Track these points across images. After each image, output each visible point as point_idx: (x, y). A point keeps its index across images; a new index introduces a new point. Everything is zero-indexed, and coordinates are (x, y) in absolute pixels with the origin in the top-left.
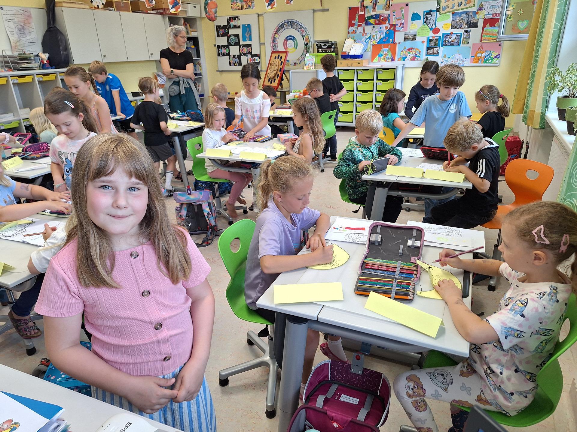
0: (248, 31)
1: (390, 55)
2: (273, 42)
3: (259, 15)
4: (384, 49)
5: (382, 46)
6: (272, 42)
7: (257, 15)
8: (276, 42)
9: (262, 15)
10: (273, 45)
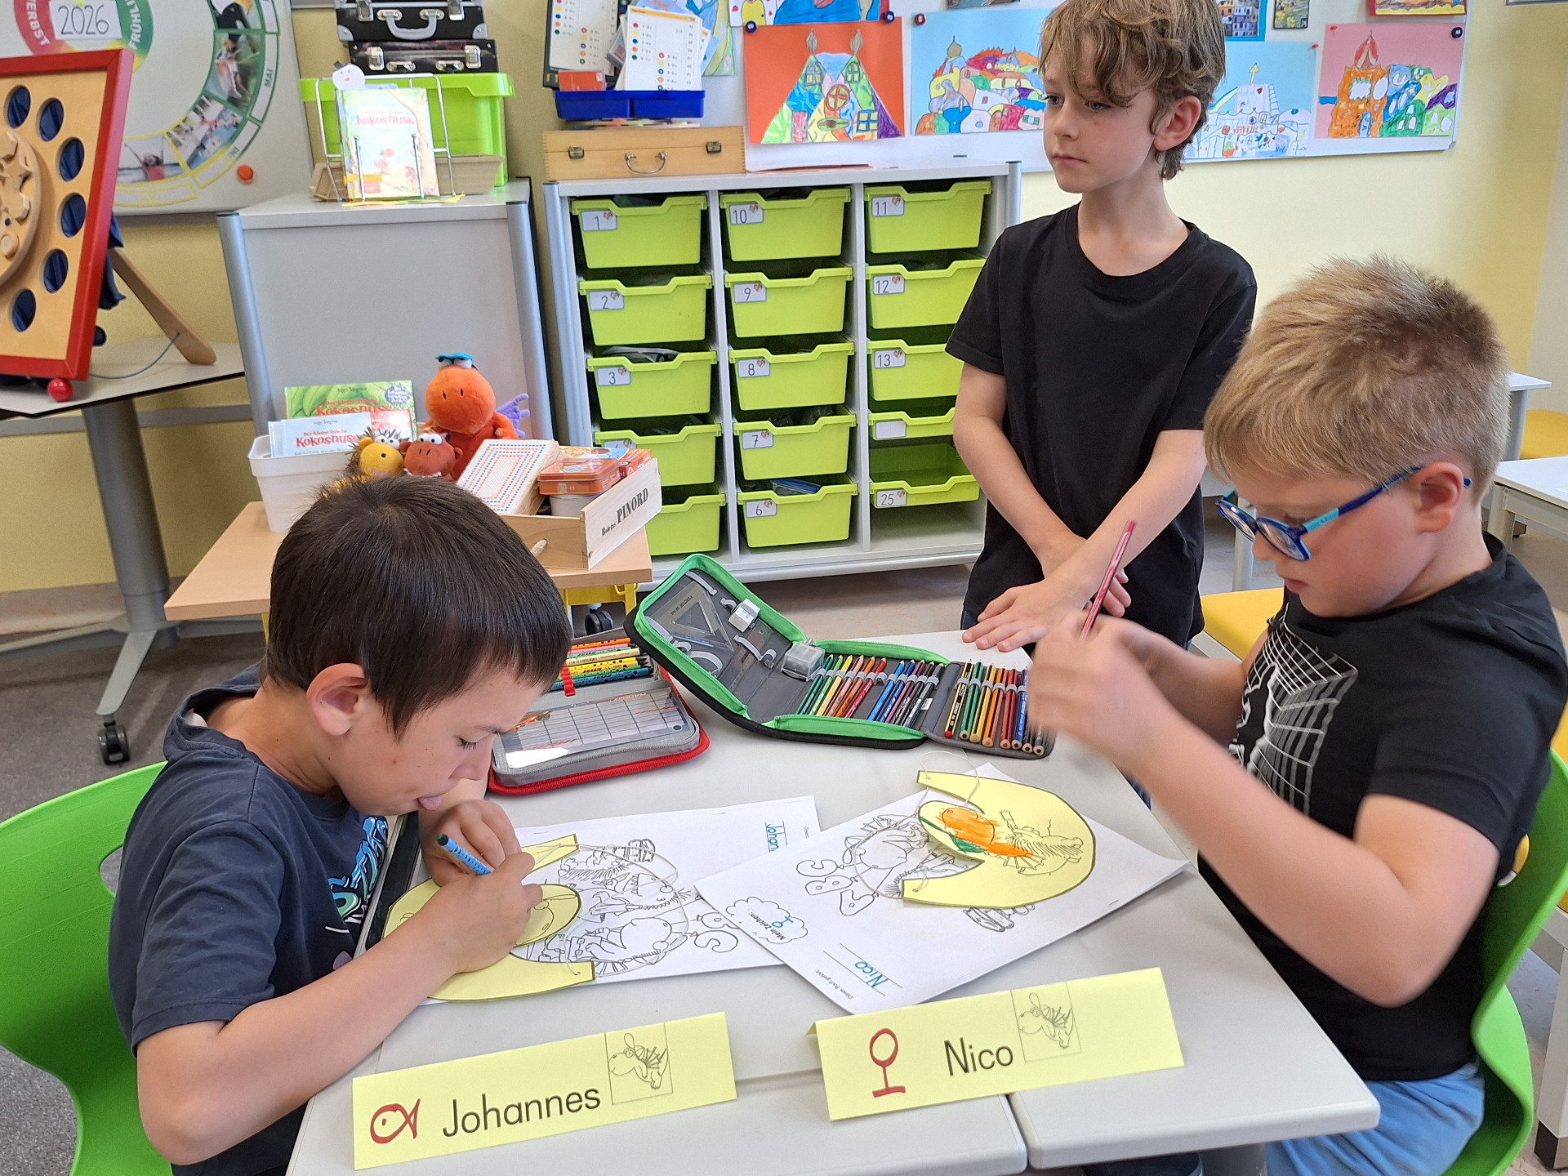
1: (862, 96)
4: (822, 57)
5: (812, 41)
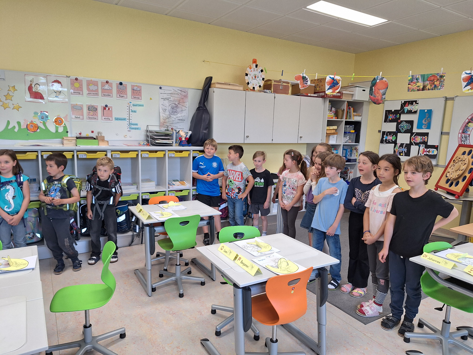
0: (428, 118)
2: (463, 132)
3: (447, 99)
6: (461, 132)
7: (444, 99)
8: (469, 133)
9: (452, 99)
10: (461, 135)
